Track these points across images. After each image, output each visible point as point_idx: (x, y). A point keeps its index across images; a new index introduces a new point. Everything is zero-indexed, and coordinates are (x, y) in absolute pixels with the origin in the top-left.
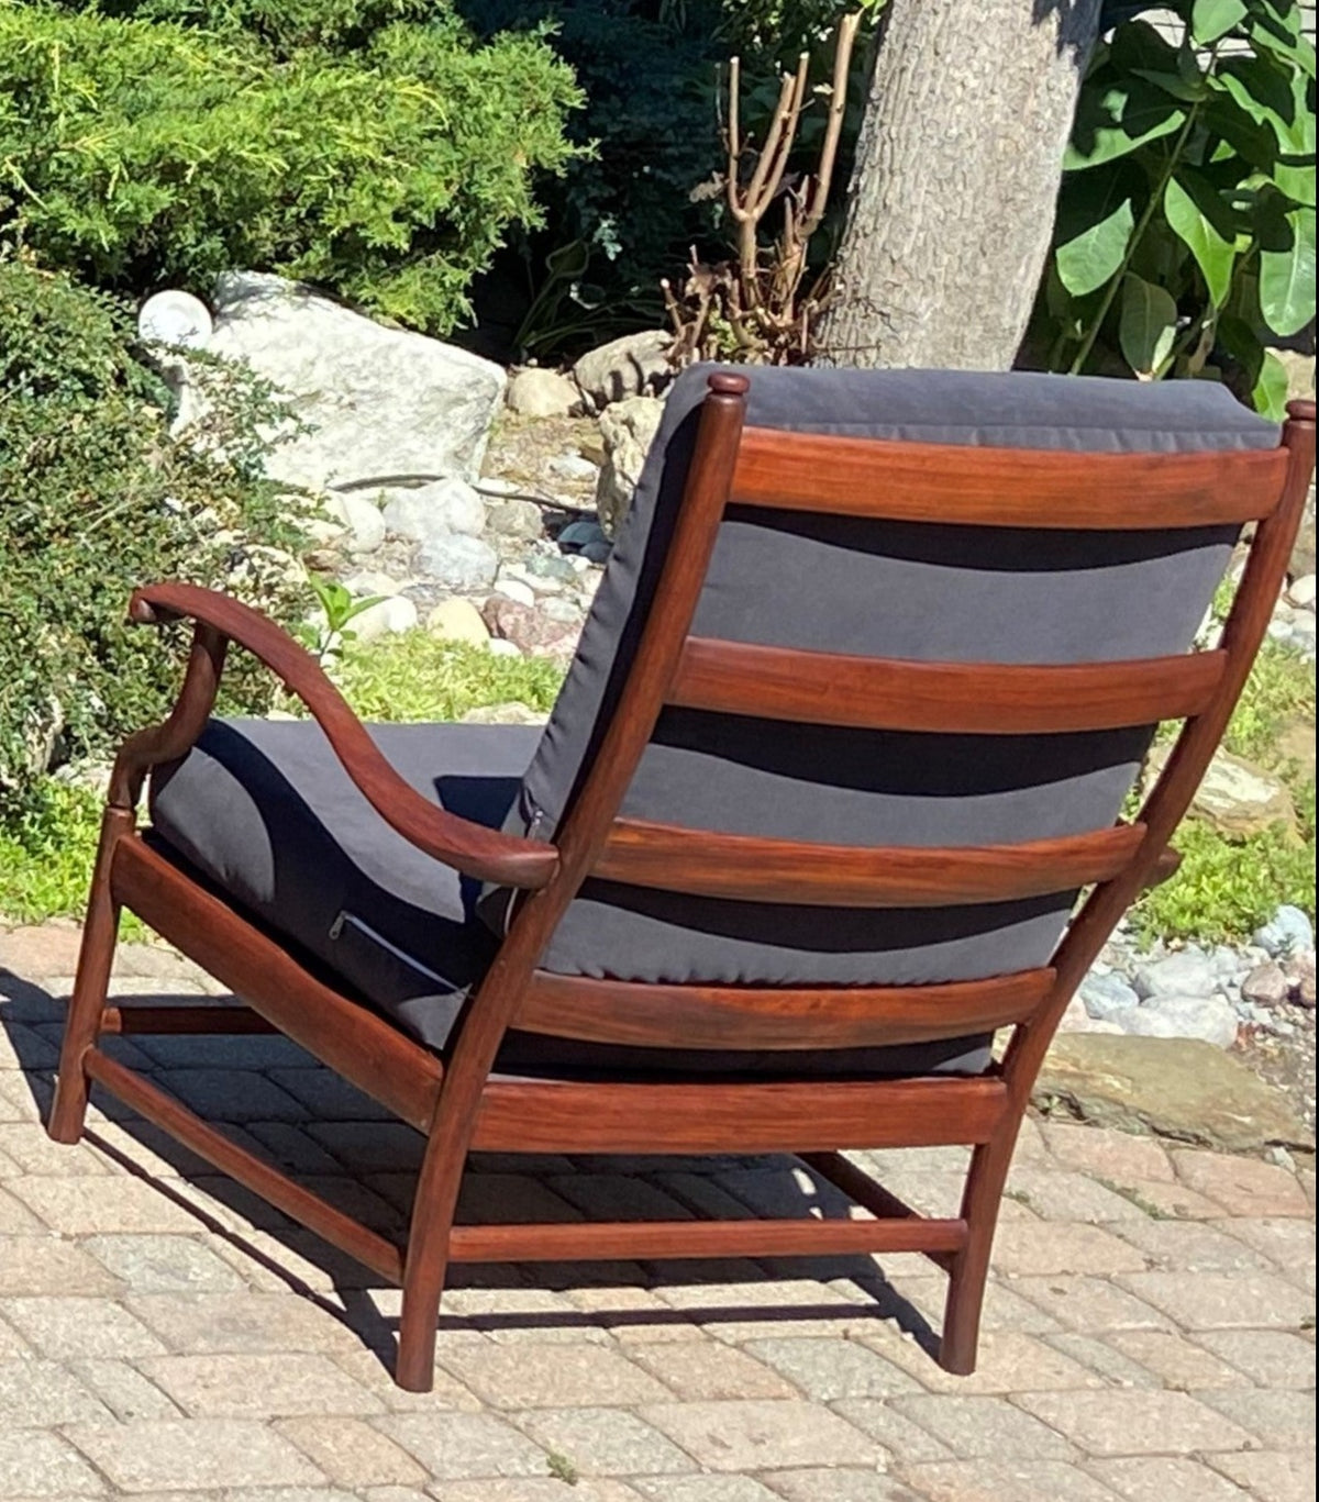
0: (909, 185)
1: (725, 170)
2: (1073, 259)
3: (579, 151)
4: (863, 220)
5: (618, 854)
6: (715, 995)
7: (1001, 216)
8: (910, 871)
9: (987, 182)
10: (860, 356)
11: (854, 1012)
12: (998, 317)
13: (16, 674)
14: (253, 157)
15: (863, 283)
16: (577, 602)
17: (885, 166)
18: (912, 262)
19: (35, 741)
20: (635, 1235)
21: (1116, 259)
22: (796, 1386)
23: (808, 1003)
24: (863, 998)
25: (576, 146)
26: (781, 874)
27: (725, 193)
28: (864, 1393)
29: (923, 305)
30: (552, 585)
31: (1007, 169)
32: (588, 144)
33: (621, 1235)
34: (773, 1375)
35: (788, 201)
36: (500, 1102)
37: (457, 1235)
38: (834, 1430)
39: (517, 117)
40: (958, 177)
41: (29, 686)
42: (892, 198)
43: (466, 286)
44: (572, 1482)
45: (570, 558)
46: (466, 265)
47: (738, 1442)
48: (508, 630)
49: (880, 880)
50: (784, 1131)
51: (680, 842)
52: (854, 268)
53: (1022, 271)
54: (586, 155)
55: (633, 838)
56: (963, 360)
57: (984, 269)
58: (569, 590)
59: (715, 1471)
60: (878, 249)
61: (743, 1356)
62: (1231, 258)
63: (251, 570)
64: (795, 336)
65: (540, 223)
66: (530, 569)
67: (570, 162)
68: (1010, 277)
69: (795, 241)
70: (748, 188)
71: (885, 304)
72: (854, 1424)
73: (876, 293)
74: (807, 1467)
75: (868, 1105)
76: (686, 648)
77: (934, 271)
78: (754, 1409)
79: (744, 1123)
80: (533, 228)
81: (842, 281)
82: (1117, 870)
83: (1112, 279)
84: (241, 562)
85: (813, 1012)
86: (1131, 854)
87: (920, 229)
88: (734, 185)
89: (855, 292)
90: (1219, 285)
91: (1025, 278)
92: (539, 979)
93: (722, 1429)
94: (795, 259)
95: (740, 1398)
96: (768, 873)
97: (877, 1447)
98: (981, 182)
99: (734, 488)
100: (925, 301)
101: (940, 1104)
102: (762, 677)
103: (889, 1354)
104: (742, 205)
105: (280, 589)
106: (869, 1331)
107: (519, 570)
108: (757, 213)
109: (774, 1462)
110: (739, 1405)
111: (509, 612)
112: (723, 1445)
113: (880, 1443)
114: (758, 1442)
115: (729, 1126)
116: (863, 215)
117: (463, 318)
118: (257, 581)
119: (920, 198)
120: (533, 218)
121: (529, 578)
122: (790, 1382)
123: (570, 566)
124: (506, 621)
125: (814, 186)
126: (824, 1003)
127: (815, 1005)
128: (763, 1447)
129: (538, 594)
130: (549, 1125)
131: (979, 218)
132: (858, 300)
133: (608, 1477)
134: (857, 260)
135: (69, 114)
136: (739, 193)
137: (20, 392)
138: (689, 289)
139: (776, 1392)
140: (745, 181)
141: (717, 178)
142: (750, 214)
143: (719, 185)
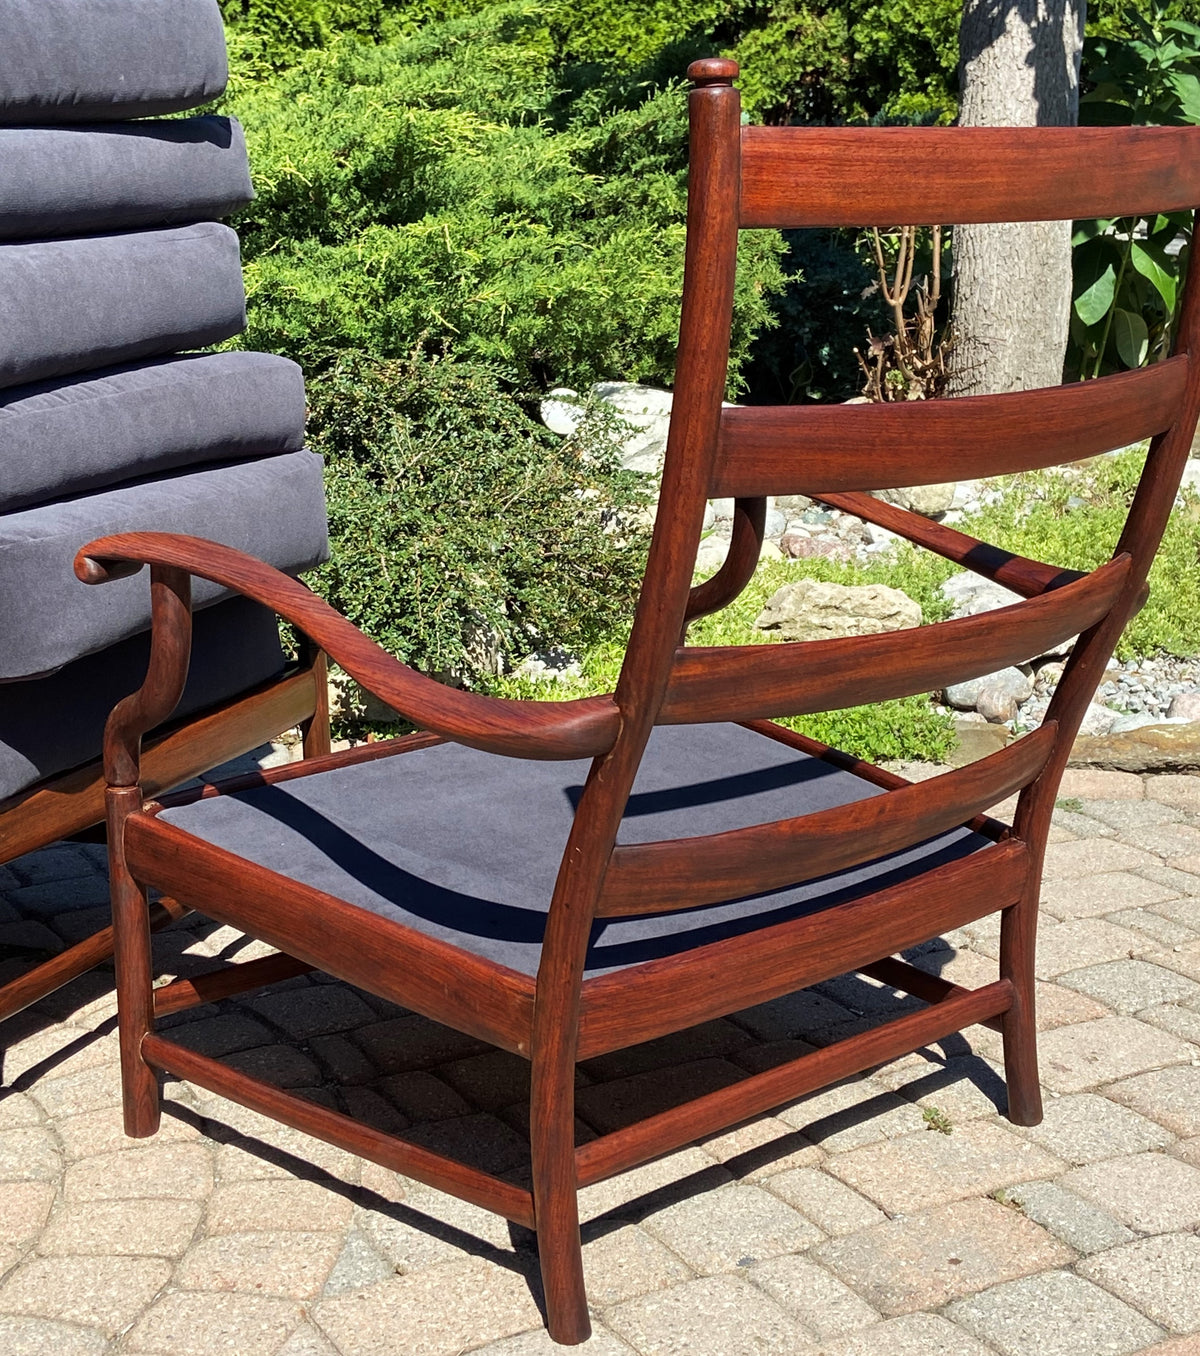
0: (987, 263)
1: (877, 277)
2: (1085, 304)
3: (792, 278)
4: (964, 290)
7: (1042, 274)
9: (1031, 254)
10: (976, 372)
12: (1051, 336)
13: (444, 595)
14: (590, 290)
15: (970, 328)
16: (837, 535)
17: (971, 255)
18: (995, 310)
19: (483, 653)
21: (1108, 298)
22: (1106, 1005)
25: (789, 276)
27: (880, 290)
28: (1161, 1000)
29: (1008, 334)
30: (820, 527)
31: (1041, 245)
32: (796, 274)
34: (1087, 1001)
35: (917, 291)
38: (1149, 1037)
39: (751, 262)
40: (1015, 253)
41: (455, 602)
42: (978, 273)
43: (739, 368)
44: (946, 1131)
45: (829, 512)
46: (737, 355)
47: (1075, 1064)
48: (797, 553)
52: (963, 320)
53: (1059, 307)
54: (796, 280)
56: (1036, 365)
57: (1038, 307)
58: (831, 529)
59: (1063, 1094)
60: (975, 306)
61: (1059, 989)
62: (1174, 285)
63: (619, 522)
64: (936, 367)
65: (776, 323)
66: (806, 521)
67: (789, 286)
68: (1053, 312)
69: (926, 315)
70: (893, 286)
71: (985, 337)
72: (1163, 1028)
73: (979, 332)
74: (1137, 1074)
77: (1010, 313)
78: (1080, 1031)
80: (772, 327)
81: (958, 330)
83: (1108, 312)
84: (611, 519)
87: (998, 288)
88: (885, 286)
89: (966, 334)
90: (1170, 302)
91: (1062, 312)
93: (1059, 1055)
94: (928, 325)
95: (1066, 1024)
97: (1187, 1045)
98: (1027, 253)
100: (1008, 331)
103: (1168, 964)
104: (892, 298)
105: (640, 532)
106: (1147, 949)
107: (799, 522)
108: (901, 300)
109: (1110, 1076)
110: (1069, 1030)
111: (796, 542)
112: (1065, 1070)
113: (1187, 1041)
114: (1092, 1060)
116: (963, 288)
117: (741, 389)
118: (623, 529)
119: (994, 270)
120: (771, 321)
121: (805, 526)
122: (1102, 1002)
123: (829, 516)
124: (795, 548)
125: (931, 279)
128: (1096, 1063)
129: (813, 534)
131: (1030, 277)
132: (969, 339)
133: (978, 1119)
134: (964, 313)
135: (467, 277)
136: (889, 290)
137: (448, 435)
138: (870, 353)
139: (1094, 1013)
140: (891, 284)
141: (874, 282)
142: (897, 302)
143: (876, 287)
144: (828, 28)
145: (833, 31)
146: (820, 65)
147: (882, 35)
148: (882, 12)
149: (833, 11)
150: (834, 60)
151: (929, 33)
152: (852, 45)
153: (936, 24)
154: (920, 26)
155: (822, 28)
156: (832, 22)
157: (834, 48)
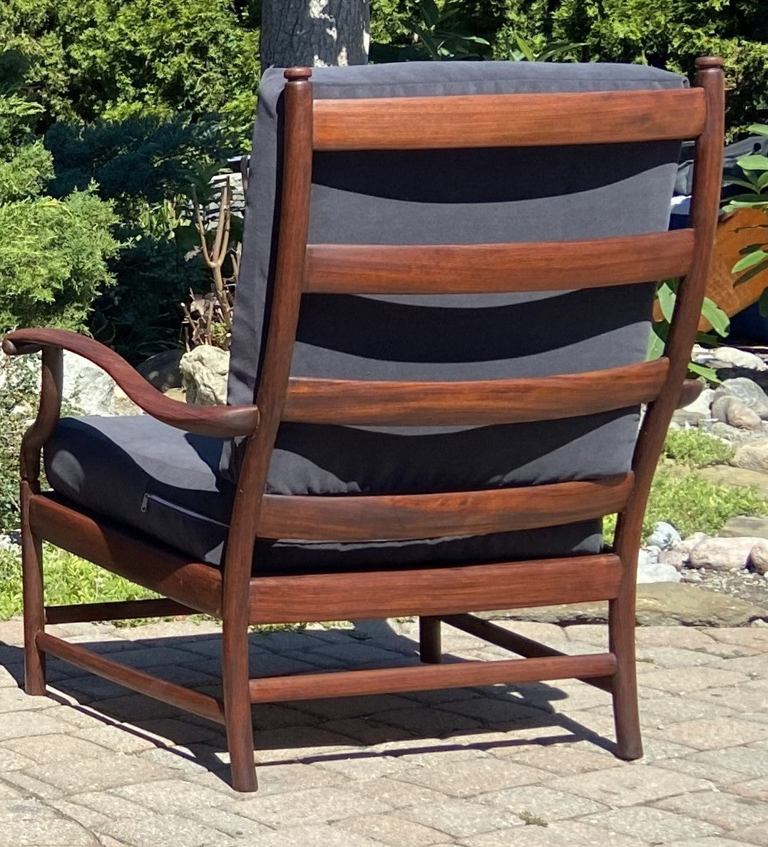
3: (125, 244)
5: (299, 401)
6: (392, 500)
8: (504, 395)
11: (494, 505)
20: (380, 677)
23: (459, 501)
24: (497, 496)
25: (122, 243)
26: (413, 404)
27: (202, 255)
32: (127, 241)
33: (370, 678)
35: (232, 256)
36: (264, 590)
37: (253, 684)
46: (82, 309)
49: (485, 403)
50: (466, 597)
51: (337, 389)
54: (128, 246)
55: (305, 390)
65: (114, 282)
70: (213, 251)
75: (523, 576)
76: (308, 253)
79: (437, 592)
80: (111, 285)
82: (657, 391)
85: (463, 507)
86: (663, 379)
88: (205, 250)
92: (268, 500)
96: (406, 405)
99: (314, 140)
101: (575, 572)
102: (364, 265)
104: (211, 260)
108: (220, 262)
115: (428, 595)
120: (110, 280)
126: (470, 500)
127: (463, 503)
130: (300, 603)
136: (209, 255)
138: (193, 307)
140: (210, 249)
141: (196, 247)
142: (216, 264)
143: (198, 251)
144: (45, 47)
145: (50, 50)
146: (37, 79)
147: (99, 52)
148: (97, 32)
149: (48, 33)
150: (51, 75)
151: (147, 51)
152: (70, 61)
153: (151, 42)
154: (135, 44)
155: (38, 48)
156: (48, 43)
157: (51, 65)
